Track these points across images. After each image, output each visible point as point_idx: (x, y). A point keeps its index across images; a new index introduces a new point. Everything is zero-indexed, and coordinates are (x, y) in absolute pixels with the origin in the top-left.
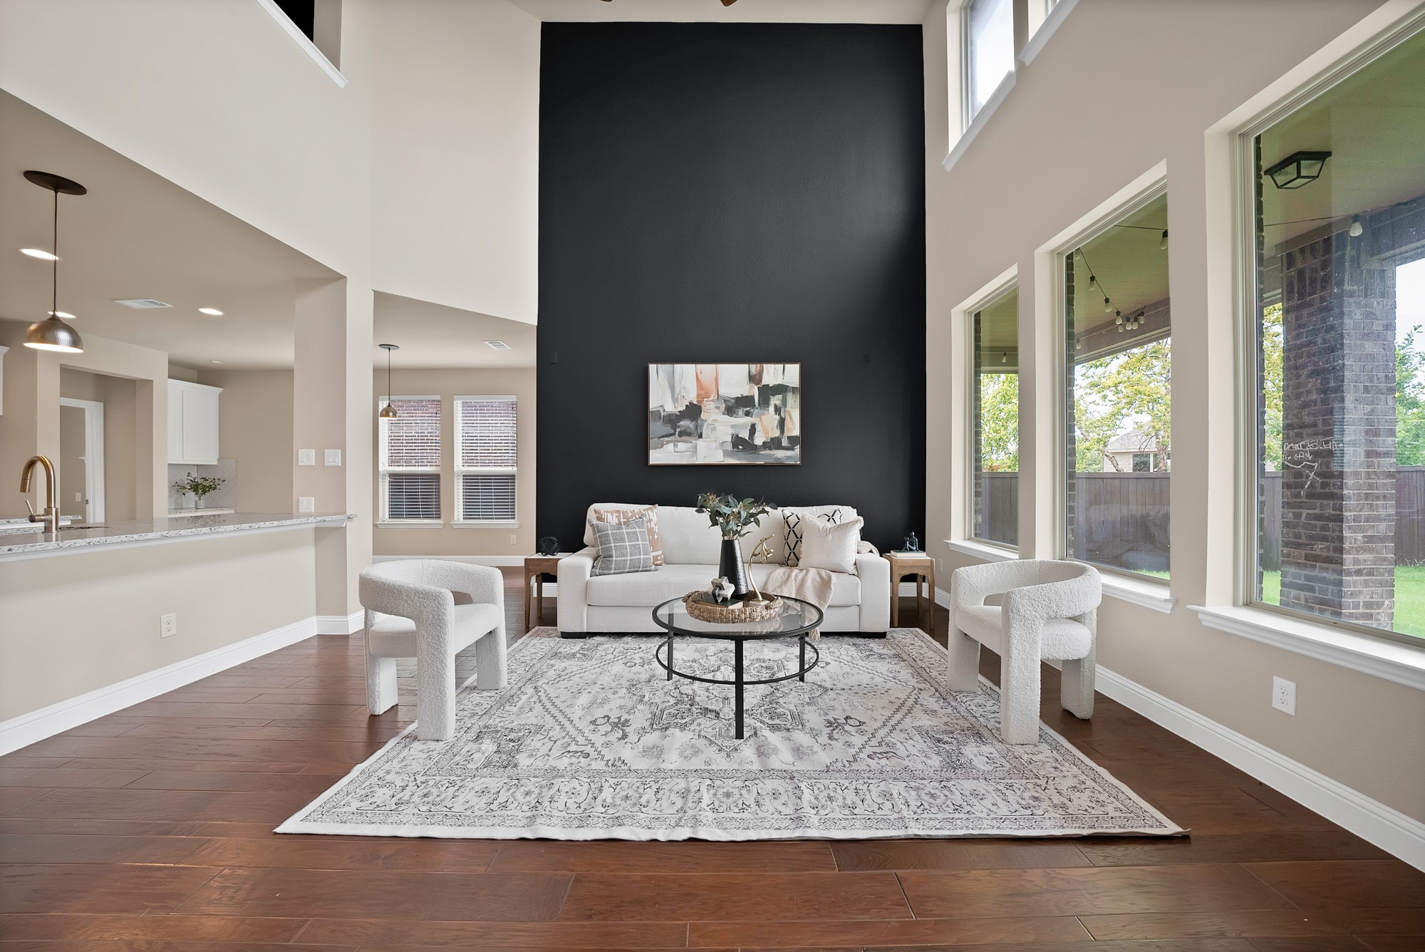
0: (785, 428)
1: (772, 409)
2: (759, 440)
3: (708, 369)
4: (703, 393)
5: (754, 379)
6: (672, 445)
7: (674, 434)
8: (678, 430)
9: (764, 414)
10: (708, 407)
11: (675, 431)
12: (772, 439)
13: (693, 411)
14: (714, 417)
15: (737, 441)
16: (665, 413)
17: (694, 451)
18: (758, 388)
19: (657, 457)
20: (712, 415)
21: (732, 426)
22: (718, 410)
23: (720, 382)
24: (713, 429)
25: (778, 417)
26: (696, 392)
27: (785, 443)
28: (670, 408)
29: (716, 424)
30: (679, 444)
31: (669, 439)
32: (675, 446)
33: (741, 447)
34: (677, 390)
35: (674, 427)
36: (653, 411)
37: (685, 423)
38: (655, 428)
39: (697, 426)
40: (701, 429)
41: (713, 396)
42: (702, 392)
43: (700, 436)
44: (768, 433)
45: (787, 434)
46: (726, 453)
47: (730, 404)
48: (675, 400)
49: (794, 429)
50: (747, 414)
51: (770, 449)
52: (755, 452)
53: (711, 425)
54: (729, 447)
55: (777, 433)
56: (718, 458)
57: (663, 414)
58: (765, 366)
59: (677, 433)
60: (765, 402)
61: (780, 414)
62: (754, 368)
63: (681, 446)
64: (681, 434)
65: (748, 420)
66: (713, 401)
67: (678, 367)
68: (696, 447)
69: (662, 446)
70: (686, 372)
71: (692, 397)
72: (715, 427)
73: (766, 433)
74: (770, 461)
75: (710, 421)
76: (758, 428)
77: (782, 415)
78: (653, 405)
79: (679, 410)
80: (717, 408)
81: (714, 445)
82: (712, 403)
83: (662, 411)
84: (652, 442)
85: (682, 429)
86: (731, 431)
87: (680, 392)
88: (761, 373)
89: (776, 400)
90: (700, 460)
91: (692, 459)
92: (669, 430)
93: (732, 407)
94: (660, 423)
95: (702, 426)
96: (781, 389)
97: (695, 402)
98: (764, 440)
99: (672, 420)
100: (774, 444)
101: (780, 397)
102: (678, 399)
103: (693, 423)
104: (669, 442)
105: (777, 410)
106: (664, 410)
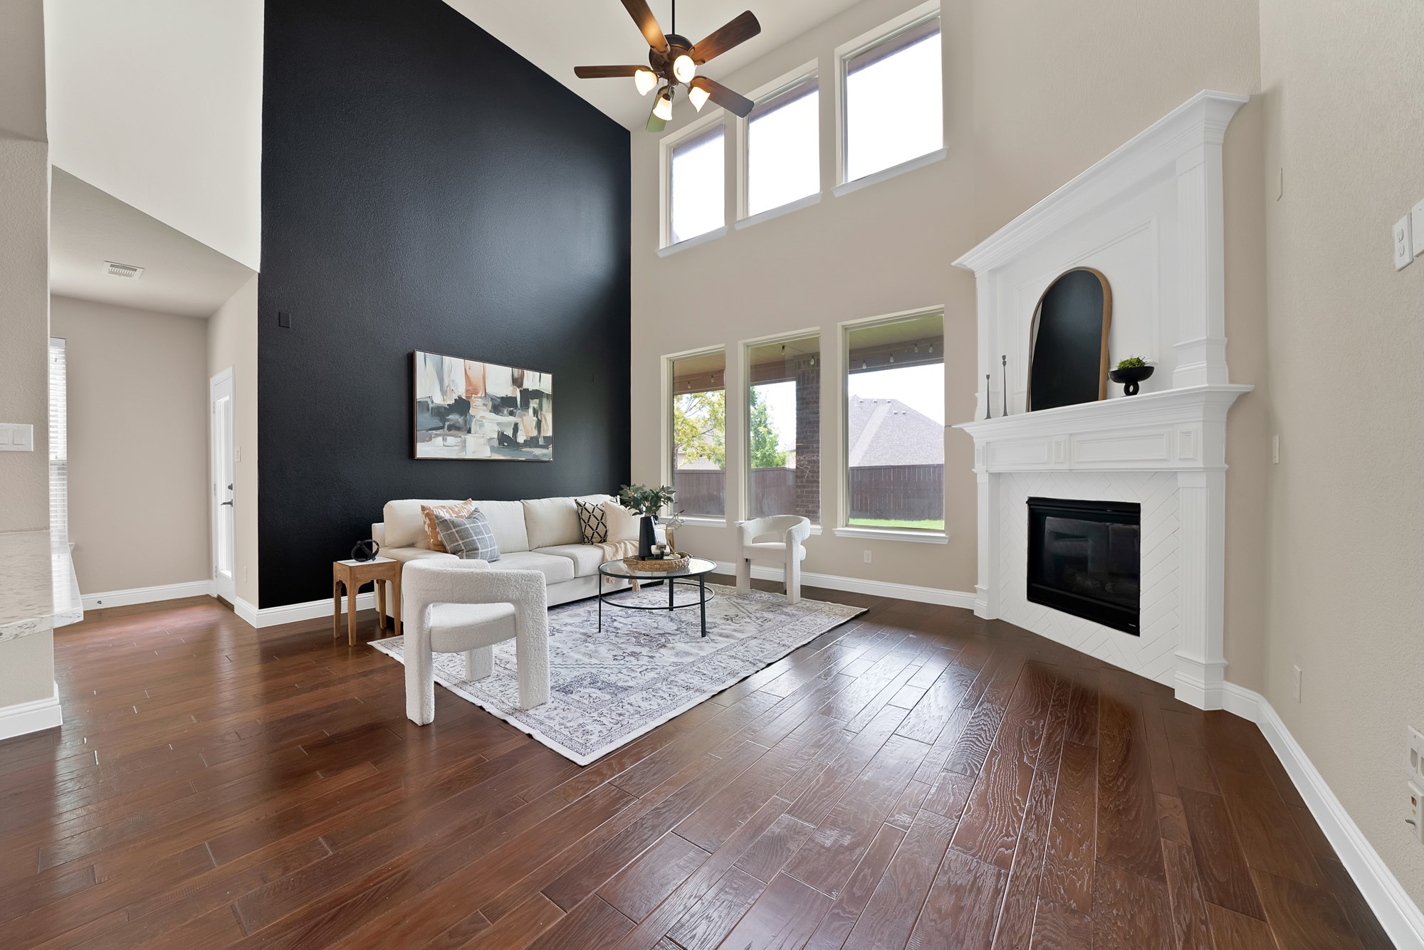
0: (542, 429)
1: (531, 411)
2: (521, 439)
3: (476, 366)
4: (472, 390)
5: (517, 382)
6: (441, 438)
7: (442, 428)
8: (447, 424)
9: (525, 415)
10: (477, 403)
11: (444, 425)
12: (531, 438)
13: (462, 406)
14: (482, 414)
15: (502, 438)
16: (433, 405)
17: (464, 446)
18: (520, 391)
19: (424, 450)
20: (480, 410)
21: (499, 424)
22: (485, 408)
23: (487, 381)
24: (482, 426)
25: (535, 419)
26: (465, 387)
27: (541, 442)
28: (438, 400)
29: (484, 421)
30: (449, 438)
31: (438, 432)
32: (444, 440)
33: (506, 444)
34: (446, 382)
35: (443, 420)
36: (420, 402)
37: (454, 417)
38: (422, 419)
39: (466, 421)
40: (470, 424)
41: (481, 394)
42: (470, 388)
43: (469, 431)
44: (528, 433)
45: (543, 434)
46: (493, 449)
47: (497, 403)
48: (443, 392)
49: (548, 431)
50: (511, 414)
51: (530, 447)
52: (517, 450)
53: (479, 421)
54: (496, 443)
55: (535, 433)
56: (486, 453)
57: (431, 406)
58: (525, 371)
59: (446, 427)
60: (525, 405)
61: (537, 417)
62: (517, 372)
63: (450, 440)
64: (450, 428)
65: (512, 419)
66: (481, 397)
67: (447, 359)
68: (465, 442)
69: (430, 439)
70: (455, 366)
71: (460, 390)
72: (483, 423)
73: (527, 431)
74: (530, 457)
75: (478, 417)
76: (520, 427)
77: (539, 417)
78: (420, 394)
79: (448, 403)
80: (485, 405)
81: (482, 441)
82: (480, 400)
83: (430, 403)
84: (419, 434)
85: (452, 423)
86: (497, 428)
87: (449, 385)
88: (522, 376)
89: (534, 403)
90: (469, 456)
91: (461, 454)
92: (437, 423)
93: (498, 406)
94: (427, 415)
95: (471, 421)
96: (537, 394)
97: (464, 397)
98: (525, 438)
99: (441, 412)
100: (532, 442)
101: (537, 401)
102: (446, 392)
103: (462, 418)
104: (437, 435)
105: (535, 412)
106: (433, 402)
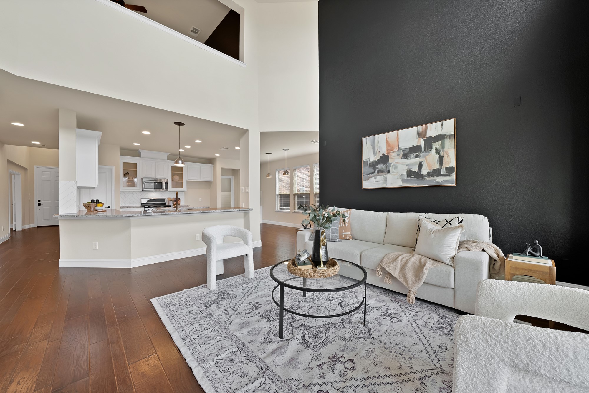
0: (444, 162)
1: (433, 151)
2: (424, 172)
3: (392, 135)
4: (390, 148)
5: (421, 135)
6: (373, 178)
7: (374, 172)
8: (377, 170)
9: (428, 155)
10: (393, 155)
11: (375, 171)
12: (434, 170)
13: (385, 159)
14: (396, 161)
15: (410, 173)
16: (370, 162)
17: (385, 180)
18: (424, 140)
19: (367, 184)
20: (395, 159)
21: (407, 165)
22: (398, 157)
23: (400, 141)
24: (396, 168)
25: (438, 156)
26: (386, 148)
27: (443, 172)
28: (373, 159)
29: (397, 165)
30: (377, 177)
31: (372, 175)
32: (375, 178)
33: (413, 177)
34: (376, 149)
35: (375, 168)
36: (364, 162)
37: (381, 166)
38: (366, 170)
39: (387, 167)
40: (389, 168)
41: (396, 149)
42: (389, 148)
43: (389, 172)
44: (431, 167)
45: (445, 165)
46: (403, 181)
47: (406, 152)
48: (375, 154)
49: (451, 161)
50: (417, 156)
51: (433, 176)
52: (422, 179)
53: (395, 165)
54: (405, 177)
55: (437, 166)
56: (399, 184)
57: (369, 162)
58: (428, 125)
59: (376, 172)
60: (428, 147)
61: (439, 154)
62: (421, 128)
63: (379, 178)
64: (378, 172)
65: (418, 160)
66: (395, 152)
67: (376, 137)
68: (386, 178)
69: (369, 179)
70: (381, 138)
71: (384, 151)
72: (397, 166)
73: (429, 166)
74: (433, 184)
75: (394, 163)
76: (424, 164)
77: (441, 154)
78: (364, 158)
79: (377, 159)
80: (398, 155)
81: (396, 177)
82: (395, 153)
83: (368, 161)
84: (364, 177)
85: (379, 169)
86: (406, 168)
87: (378, 150)
88: (425, 131)
89: (437, 145)
90: (388, 186)
91: (383, 185)
92: (372, 170)
93: (407, 154)
94: (368, 167)
95: (389, 166)
96: (440, 138)
97: (386, 154)
98: (428, 171)
99: (374, 165)
100: (436, 173)
101: (440, 143)
102: (376, 153)
103: (385, 165)
104: (372, 177)
105: (438, 151)
106: (370, 161)
